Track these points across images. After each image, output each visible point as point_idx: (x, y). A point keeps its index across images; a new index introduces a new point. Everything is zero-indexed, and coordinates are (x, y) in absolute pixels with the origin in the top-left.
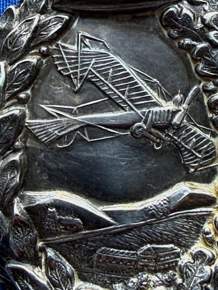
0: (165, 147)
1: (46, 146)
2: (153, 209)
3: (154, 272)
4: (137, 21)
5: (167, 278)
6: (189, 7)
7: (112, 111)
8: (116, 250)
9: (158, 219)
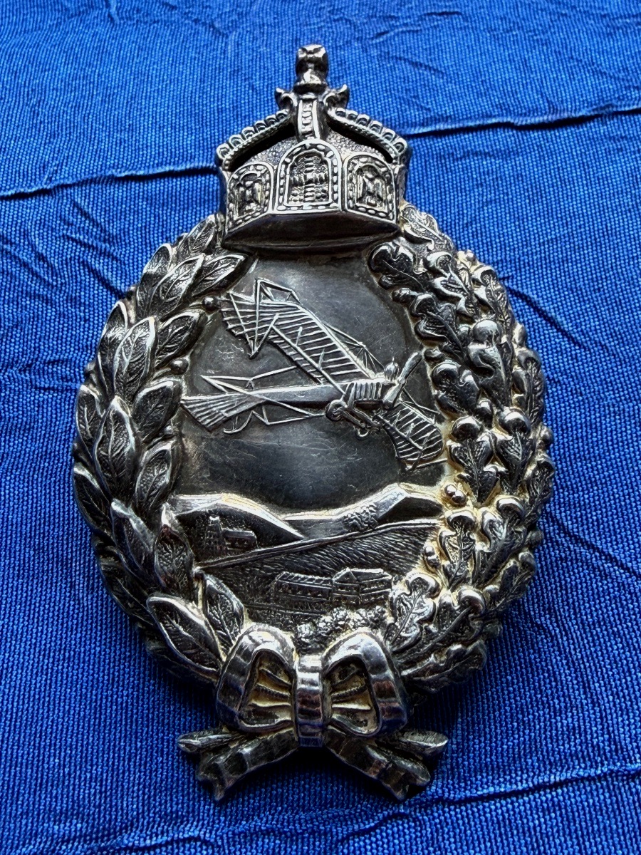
0: (373, 434)
1: (209, 431)
2: (355, 518)
3: (354, 607)
4: (337, 265)
5: (373, 615)
6: (407, 245)
7: (301, 384)
8: (302, 576)
9: (362, 532)
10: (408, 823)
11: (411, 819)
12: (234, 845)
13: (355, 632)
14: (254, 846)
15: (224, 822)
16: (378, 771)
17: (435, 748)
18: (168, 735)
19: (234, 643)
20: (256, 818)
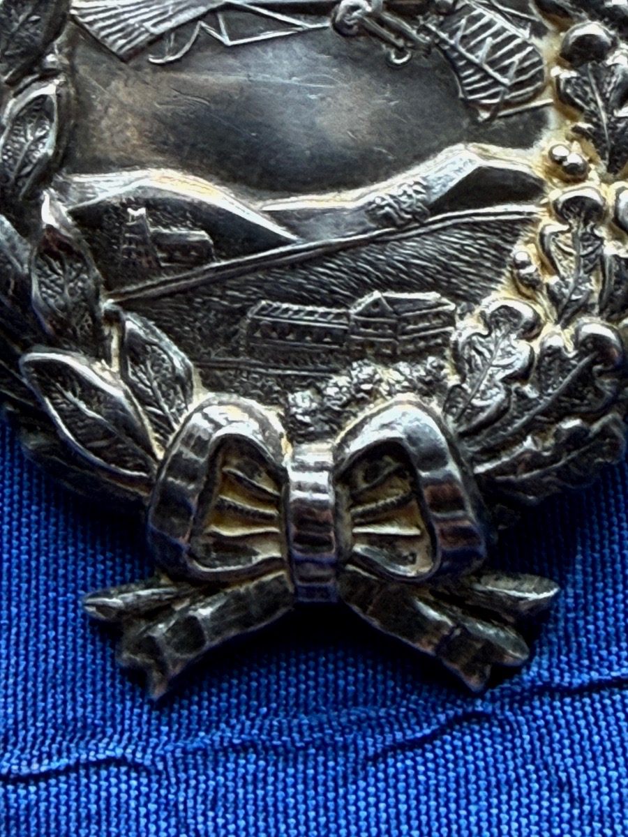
0: (418, 58)
2: (389, 205)
3: (389, 360)
5: (423, 373)
8: (296, 307)
9: (402, 228)
10: (490, 729)
11: (496, 723)
12: (186, 771)
13: (391, 400)
14: (221, 770)
15: (168, 734)
16: (436, 641)
17: (536, 601)
18: (65, 595)
19: (177, 427)
20: (223, 726)
